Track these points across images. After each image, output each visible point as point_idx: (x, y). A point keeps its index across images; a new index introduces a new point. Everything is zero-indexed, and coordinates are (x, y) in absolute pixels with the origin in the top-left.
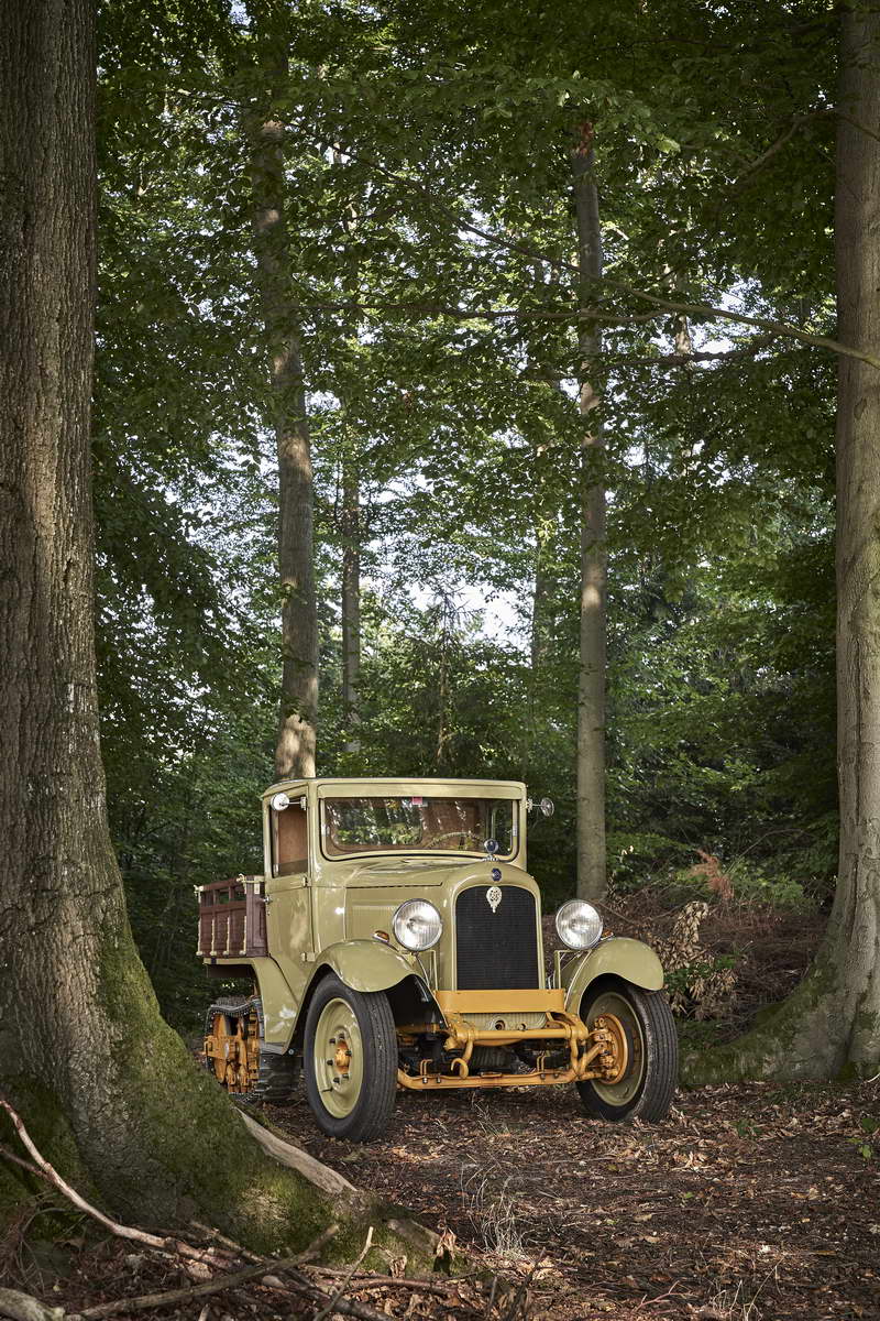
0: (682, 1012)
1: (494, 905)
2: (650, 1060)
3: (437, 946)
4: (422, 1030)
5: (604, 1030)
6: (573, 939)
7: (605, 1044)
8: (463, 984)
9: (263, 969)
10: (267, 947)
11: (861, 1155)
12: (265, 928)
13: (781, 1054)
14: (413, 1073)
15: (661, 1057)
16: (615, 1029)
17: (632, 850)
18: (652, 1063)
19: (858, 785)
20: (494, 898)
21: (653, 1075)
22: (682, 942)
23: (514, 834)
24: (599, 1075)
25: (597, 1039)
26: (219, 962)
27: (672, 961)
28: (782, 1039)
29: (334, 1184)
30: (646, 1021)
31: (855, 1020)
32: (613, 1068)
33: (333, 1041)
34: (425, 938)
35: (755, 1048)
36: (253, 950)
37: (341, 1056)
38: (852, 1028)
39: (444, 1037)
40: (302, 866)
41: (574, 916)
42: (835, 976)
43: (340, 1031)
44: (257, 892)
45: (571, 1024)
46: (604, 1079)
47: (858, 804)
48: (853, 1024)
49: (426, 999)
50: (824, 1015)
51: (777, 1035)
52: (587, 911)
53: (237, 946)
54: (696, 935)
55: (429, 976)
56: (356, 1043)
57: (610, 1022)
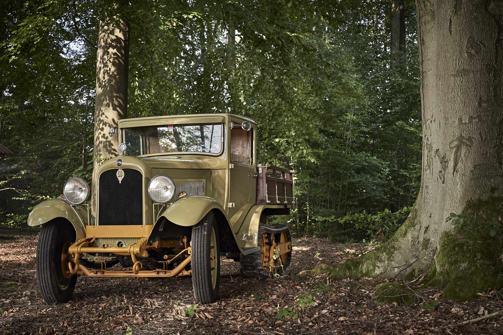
1: (120, 179)
8: (102, 222)
13: (386, 262)
20: (120, 176)
28: (387, 254)
42: (416, 217)
51: (385, 251)
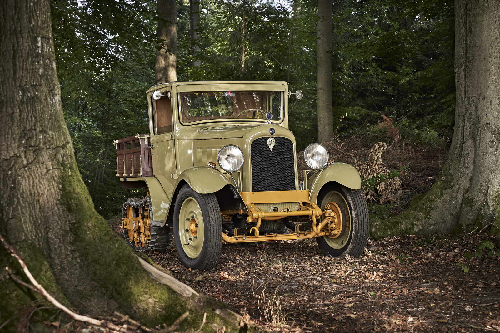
0: (373, 200)
1: (271, 147)
2: (354, 225)
3: (242, 169)
4: (235, 212)
5: (330, 211)
6: (313, 163)
7: (331, 218)
8: (256, 189)
9: (151, 183)
10: (152, 172)
11: (463, 271)
12: (151, 162)
13: (424, 220)
14: (230, 235)
15: (360, 224)
16: (335, 210)
17: (347, 116)
18: (355, 227)
19: (465, 79)
20: (271, 143)
21: (356, 232)
22: (373, 163)
23: (282, 109)
24: (328, 234)
25: (327, 215)
26: (128, 179)
27: (368, 174)
28: (424, 213)
29: (187, 292)
30: (352, 206)
31: (463, 202)
32: (335, 230)
33: (188, 219)
34: (235, 165)
35: (410, 218)
36: (145, 174)
37: (193, 227)
38: (461, 207)
39: (246, 216)
40: (170, 129)
41: (313, 152)
42: (452, 180)
43: (192, 214)
44: (146, 143)
45: (312, 208)
46: (330, 235)
47: (465, 89)
48: (461, 204)
49: (236, 197)
50: (446, 200)
51: (421, 211)
52: (320, 149)
53: (137, 171)
54: (380, 160)
55: (237, 184)
56: (200, 220)
57: (333, 206)
